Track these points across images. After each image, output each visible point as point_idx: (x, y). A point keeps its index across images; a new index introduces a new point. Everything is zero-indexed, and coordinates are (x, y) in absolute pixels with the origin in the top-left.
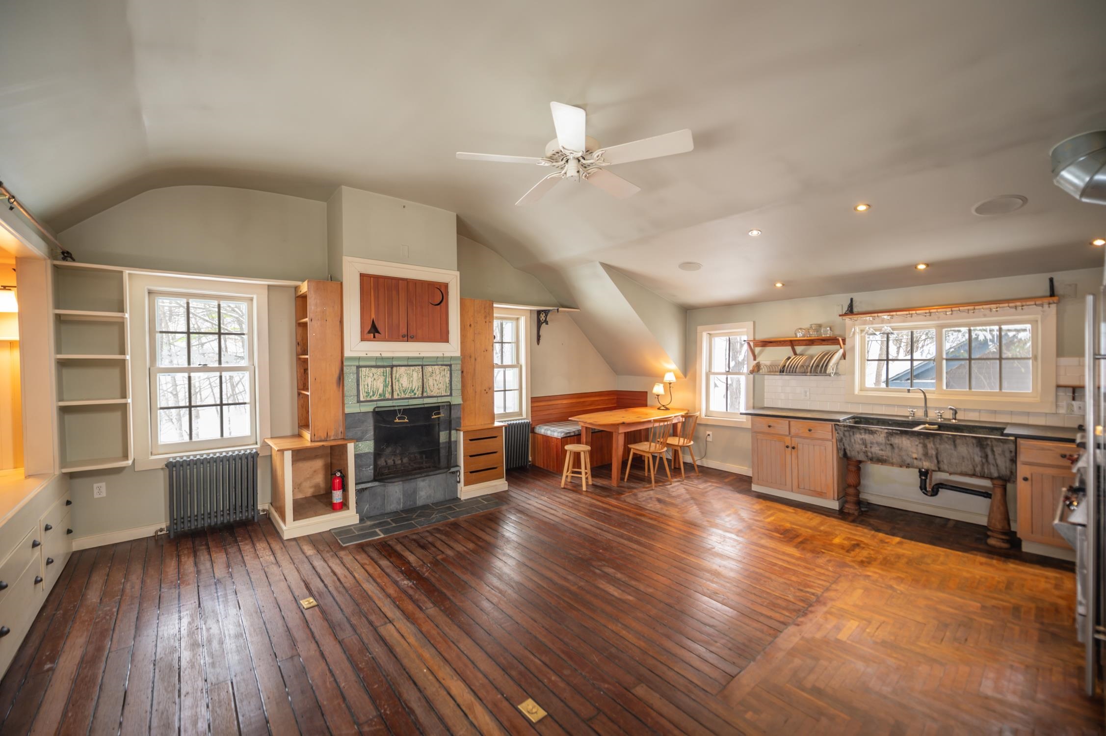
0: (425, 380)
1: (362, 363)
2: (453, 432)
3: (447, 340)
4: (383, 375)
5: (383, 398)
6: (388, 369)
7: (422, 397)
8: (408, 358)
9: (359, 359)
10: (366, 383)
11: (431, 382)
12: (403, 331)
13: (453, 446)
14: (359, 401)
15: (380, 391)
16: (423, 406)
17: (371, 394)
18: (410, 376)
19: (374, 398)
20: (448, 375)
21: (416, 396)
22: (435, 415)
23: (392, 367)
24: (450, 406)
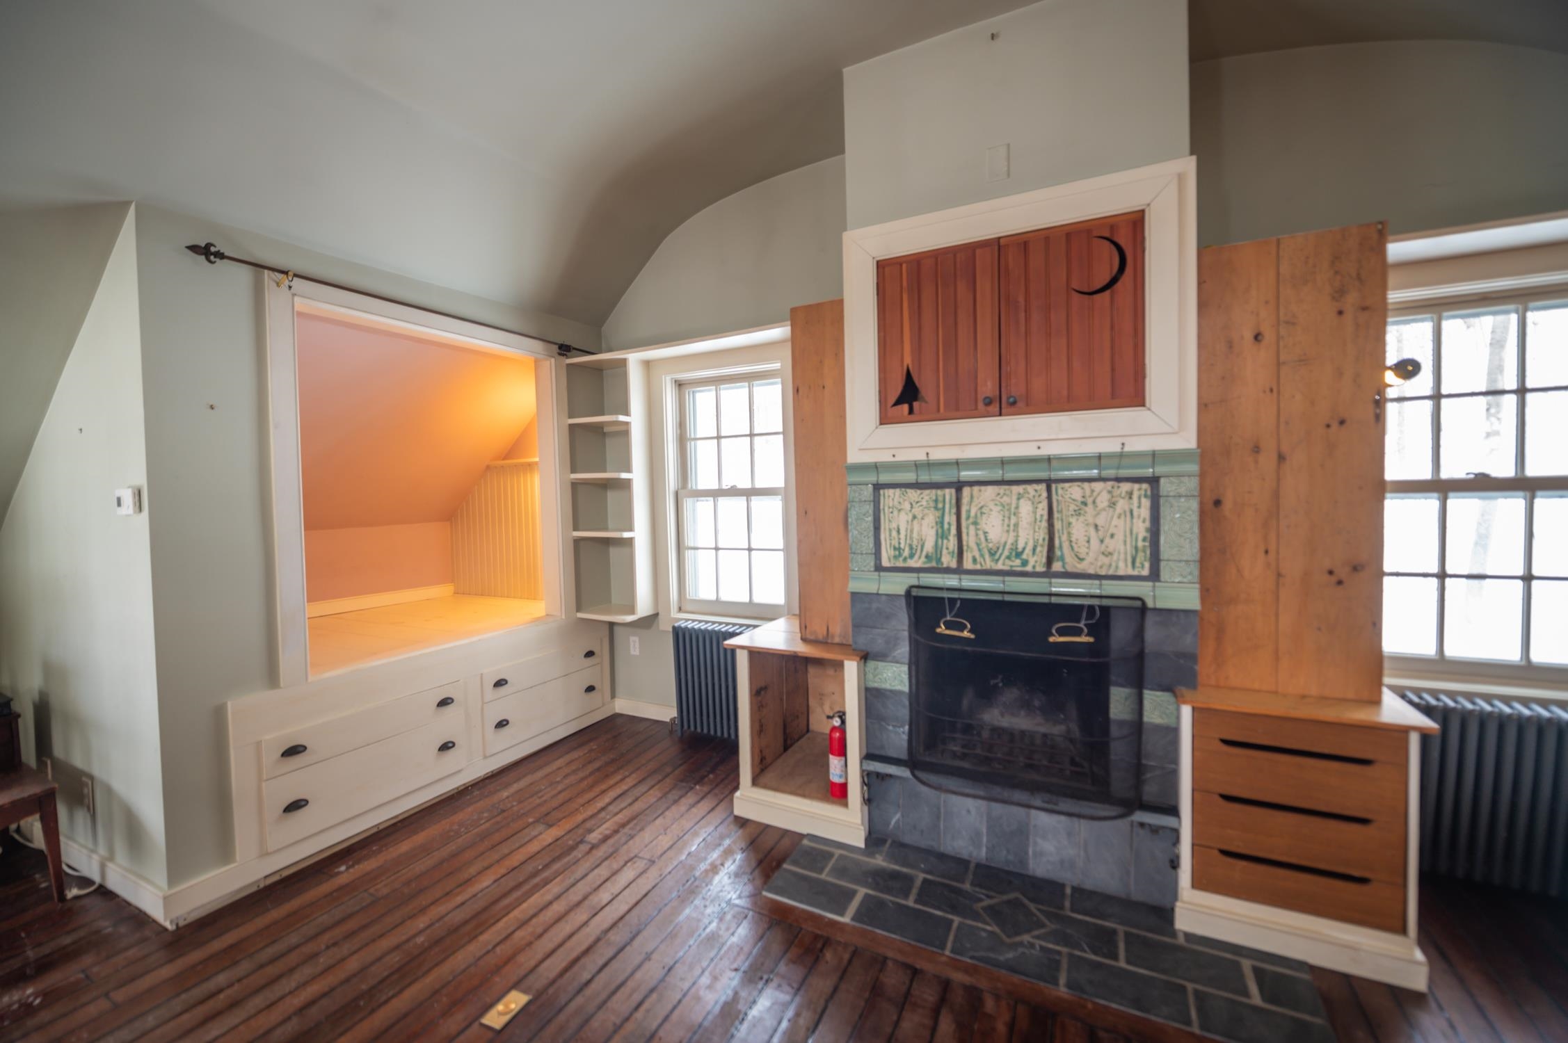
0: (1058, 525)
1: (885, 478)
2: (1150, 697)
3: (1137, 398)
4: (936, 508)
5: (934, 564)
6: (947, 491)
7: (1048, 574)
8: (1003, 462)
9: (876, 467)
10: (894, 525)
11: (1079, 530)
12: (988, 387)
13: (1150, 743)
14: (879, 568)
15: (929, 546)
16: (1045, 600)
17: (906, 553)
18: (1010, 512)
19: (912, 563)
20: (1145, 512)
21: (1029, 568)
22: (1061, 632)
23: (959, 486)
24: (1141, 610)
